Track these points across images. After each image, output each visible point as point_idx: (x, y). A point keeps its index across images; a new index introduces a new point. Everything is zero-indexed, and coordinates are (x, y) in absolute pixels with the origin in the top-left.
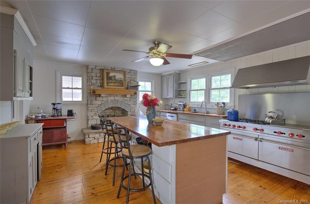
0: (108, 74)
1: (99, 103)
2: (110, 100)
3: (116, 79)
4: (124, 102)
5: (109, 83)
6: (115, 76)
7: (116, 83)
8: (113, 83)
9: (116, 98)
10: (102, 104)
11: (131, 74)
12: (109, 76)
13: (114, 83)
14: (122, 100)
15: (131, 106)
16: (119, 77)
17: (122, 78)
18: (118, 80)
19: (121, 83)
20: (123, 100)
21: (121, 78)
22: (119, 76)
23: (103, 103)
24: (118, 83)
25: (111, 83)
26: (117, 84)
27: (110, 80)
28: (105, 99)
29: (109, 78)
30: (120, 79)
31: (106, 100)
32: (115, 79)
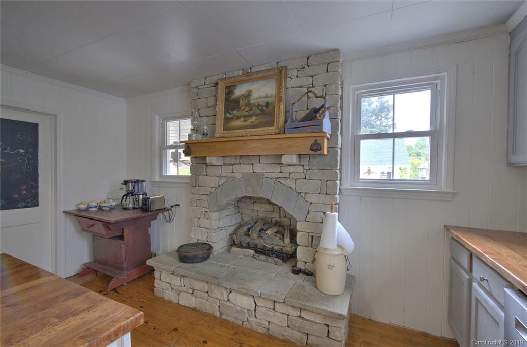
0: (229, 90)
1: (213, 184)
2: (238, 176)
3: (252, 102)
4: (282, 181)
5: (231, 119)
6: (248, 95)
7: (250, 116)
8: (242, 119)
9: (258, 169)
10: (219, 186)
11: (308, 71)
12: (233, 97)
13: (246, 117)
14: (274, 175)
15: (310, 198)
16: (263, 94)
17: (271, 96)
18: (259, 105)
19: (266, 112)
20: (281, 175)
21: (267, 97)
22: (262, 91)
23: (221, 183)
24: (257, 115)
25: (238, 118)
26: (254, 119)
27: (234, 110)
28: (226, 171)
29: (232, 104)
30: (263, 102)
31: (230, 175)
32: (249, 104)
